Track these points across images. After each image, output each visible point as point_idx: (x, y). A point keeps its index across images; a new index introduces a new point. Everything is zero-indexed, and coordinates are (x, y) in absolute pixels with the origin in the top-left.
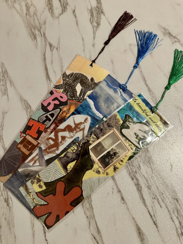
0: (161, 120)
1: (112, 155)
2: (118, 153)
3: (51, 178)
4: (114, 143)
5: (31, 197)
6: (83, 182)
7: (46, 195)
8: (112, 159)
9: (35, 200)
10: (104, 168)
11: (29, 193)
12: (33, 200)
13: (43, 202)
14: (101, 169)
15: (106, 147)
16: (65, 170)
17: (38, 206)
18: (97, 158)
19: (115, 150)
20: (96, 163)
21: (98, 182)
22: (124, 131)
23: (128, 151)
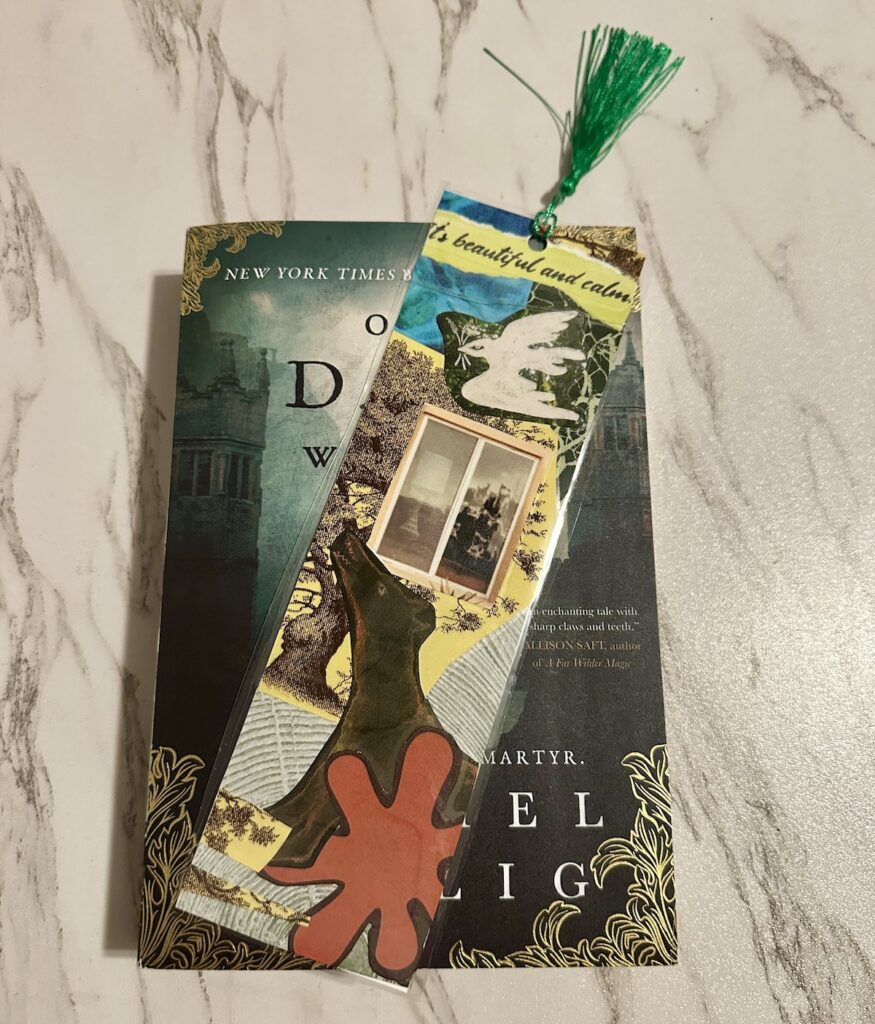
0: (596, 252)
1: (483, 519)
2: (501, 497)
3: (284, 772)
4: (460, 467)
5: (251, 908)
6: (432, 701)
7: (308, 856)
8: (494, 534)
9: (275, 910)
10: (484, 592)
11: (229, 895)
12: (268, 911)
13: (315, 894)
14: (473, 600)
15: (436, 503)
16: (326, 702)
17: (302, 923)
18: (427, 570)
19: (483, 491)
20: (436, 594)
21: (495, 661)
22: (471, 391)
23: (537, 461)
